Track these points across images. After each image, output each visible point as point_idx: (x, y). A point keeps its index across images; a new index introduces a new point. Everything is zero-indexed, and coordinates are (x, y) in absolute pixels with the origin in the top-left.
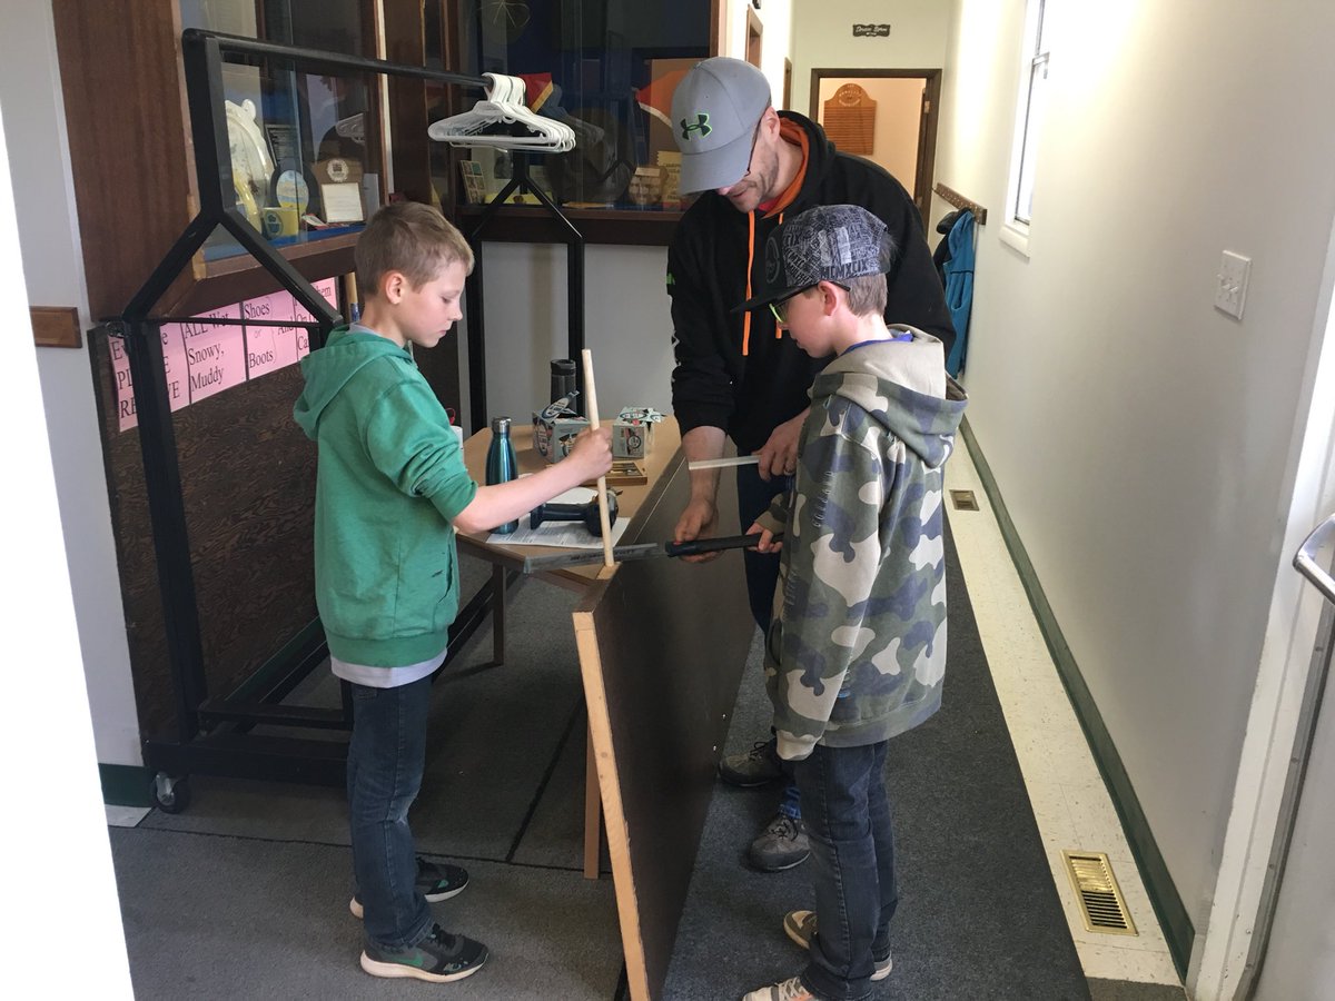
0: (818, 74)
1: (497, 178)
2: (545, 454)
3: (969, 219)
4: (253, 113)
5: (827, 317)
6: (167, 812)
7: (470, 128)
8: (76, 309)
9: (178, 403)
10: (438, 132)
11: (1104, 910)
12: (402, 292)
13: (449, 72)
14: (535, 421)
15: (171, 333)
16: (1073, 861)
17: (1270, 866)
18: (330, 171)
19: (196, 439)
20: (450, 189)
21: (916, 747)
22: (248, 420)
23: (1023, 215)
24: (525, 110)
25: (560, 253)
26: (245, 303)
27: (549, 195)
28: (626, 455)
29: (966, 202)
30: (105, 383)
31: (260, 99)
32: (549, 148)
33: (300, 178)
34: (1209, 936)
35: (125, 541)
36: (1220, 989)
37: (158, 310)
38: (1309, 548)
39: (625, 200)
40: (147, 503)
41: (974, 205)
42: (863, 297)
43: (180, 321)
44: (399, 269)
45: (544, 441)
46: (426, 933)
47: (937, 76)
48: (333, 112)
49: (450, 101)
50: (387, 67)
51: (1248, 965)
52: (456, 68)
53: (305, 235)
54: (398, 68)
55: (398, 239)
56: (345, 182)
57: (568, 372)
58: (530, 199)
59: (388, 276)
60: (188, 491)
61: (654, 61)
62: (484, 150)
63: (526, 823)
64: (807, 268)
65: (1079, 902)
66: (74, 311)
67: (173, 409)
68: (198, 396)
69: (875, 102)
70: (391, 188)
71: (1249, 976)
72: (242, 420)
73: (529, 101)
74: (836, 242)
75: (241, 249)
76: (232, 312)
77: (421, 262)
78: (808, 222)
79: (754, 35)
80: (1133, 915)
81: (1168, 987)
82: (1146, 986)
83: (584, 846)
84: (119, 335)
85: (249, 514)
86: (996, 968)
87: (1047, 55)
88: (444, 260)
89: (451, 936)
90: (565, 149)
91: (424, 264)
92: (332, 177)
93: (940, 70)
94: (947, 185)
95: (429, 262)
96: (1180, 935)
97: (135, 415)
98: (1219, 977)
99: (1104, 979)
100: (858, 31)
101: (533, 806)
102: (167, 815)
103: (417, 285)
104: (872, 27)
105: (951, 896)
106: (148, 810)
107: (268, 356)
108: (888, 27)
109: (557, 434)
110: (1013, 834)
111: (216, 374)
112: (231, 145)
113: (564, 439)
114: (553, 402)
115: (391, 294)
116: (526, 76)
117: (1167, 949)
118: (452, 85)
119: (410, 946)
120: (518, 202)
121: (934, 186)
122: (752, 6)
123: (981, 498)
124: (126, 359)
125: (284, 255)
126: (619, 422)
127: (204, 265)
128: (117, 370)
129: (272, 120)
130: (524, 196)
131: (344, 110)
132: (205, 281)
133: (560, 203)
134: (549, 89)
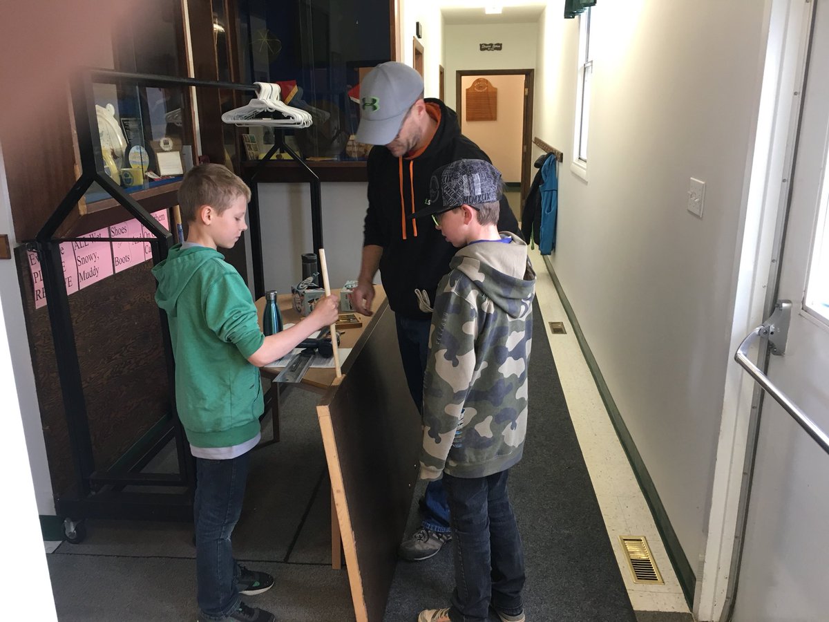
0: (460, 74)
1: (266, 144)
2: (300, 311)
3: (553, 159)
4: (113, 111)
5: (465, 225)
6: (72, 543)
7: (247, 115)
8: (7, 235)
9: (71, 290)
10: (228, 118)
11: (644, 570)
12: (211, 217)
13: (233, 83)
14: (293, 291)
15: (66, 247)
16: (626, 542)
17: (736, 537)
18: (162, 145)
19: (83, 311)
20: (237, 152)
21: (532, 479)
22: (115, 298)
23: (584, 156)
24: (281, 104)
25: (306, 188)
26: (111, 227)
27: (298, 153)
28: (349, 310)
29: (551, 149)
30: (26, 279)
31: (117, 103)
32: (297, 126)
33: (143, 150)
34: (704, 581)
35: (41, 376)
36: (712, 613)
37: (58, 234)
38: (743, 349)
39: (344, 155)
40: (54, 352)
41: (556, 151)
42: (486, 215)
43: (71, 240)
44: (209, 204)
45: (299, 303)
46: (236, 608)
47: (531, 74)
48: (163, 108)
49: (235, 98)
50: (194, 82)
51: (727, 598)
52: (238, 81)
53: (147, 184)
54: (202, 83)
55: (206, 186)
56: (171, 151)
57: (313, 261)
58: (286, 156)
59: (202, 209)
60: (79, 343)
61: (360, 69)
62: (256, 128)
63: (295, 538)
64: (455, 196)
65: (629, 567)
66: (6, 236)
67: (69, 293)
68: (84, 285)
69: (496, 89)
70: (199, 152)
71: (728, 604)
72: (112, 298)
73: (283, 97)
74: (473, 182)
75: (108, 195)
76: (104, 233)
77: (221, 199)
78: (456, 169)
79: (418, 54)
80: (661, 572)
81: (683, 613)
82: (670, 613)
83: (331, 549)
84: (34, 250)
85: (117, 356)
86: (582, 609)
87: (592, 62)
88: (234, 196)
89: (251, 609)
90: (306, 126)
91: (223, 200)
92: (163, 148)
93: (533, 70)
94: (540, 138)
95: (226, 198)
96: (688, 582)
97: (45, 298)
98: (711, 605)
99: (645, 611)
100: (483, 48)
101: (300, 527)
102: (71, 545)
103: (220, 212)
104: (491, 45)
105: (554, 567)
106: (60, 542)
107: (127, 258)
108: (501, 45)
109: (307, 299)
110: (590, 528)
111: (95, 271)
112: (100, 131)
113: (311, 302)
114: (303, 280)
115: (205, 219)
116: (281, 83)
117: (681, 591)
118: (236, 90)
119: (227, 616)
120: (279, 158)
121: (533, 139)
122: (416, 37)
123: (568, 326)
124: (38, 264)
125: (134, 197)
126: (344, 290)
127: (85, 206)
128: (33, 271)
129: (124, 115)
130: (283, 154)
131: (170, 106)
132: (86, 216)
133: (304, 158)
134: (295, 90)
